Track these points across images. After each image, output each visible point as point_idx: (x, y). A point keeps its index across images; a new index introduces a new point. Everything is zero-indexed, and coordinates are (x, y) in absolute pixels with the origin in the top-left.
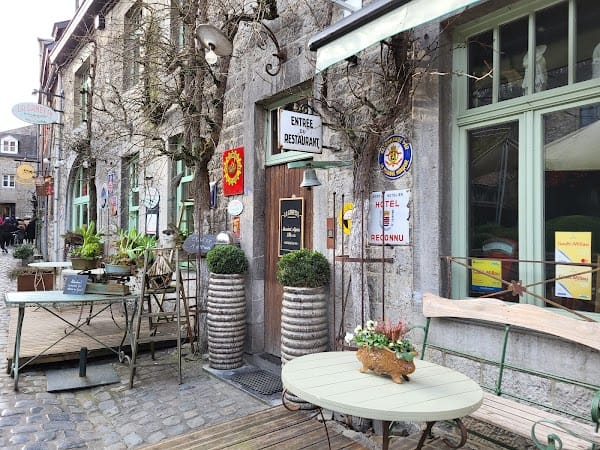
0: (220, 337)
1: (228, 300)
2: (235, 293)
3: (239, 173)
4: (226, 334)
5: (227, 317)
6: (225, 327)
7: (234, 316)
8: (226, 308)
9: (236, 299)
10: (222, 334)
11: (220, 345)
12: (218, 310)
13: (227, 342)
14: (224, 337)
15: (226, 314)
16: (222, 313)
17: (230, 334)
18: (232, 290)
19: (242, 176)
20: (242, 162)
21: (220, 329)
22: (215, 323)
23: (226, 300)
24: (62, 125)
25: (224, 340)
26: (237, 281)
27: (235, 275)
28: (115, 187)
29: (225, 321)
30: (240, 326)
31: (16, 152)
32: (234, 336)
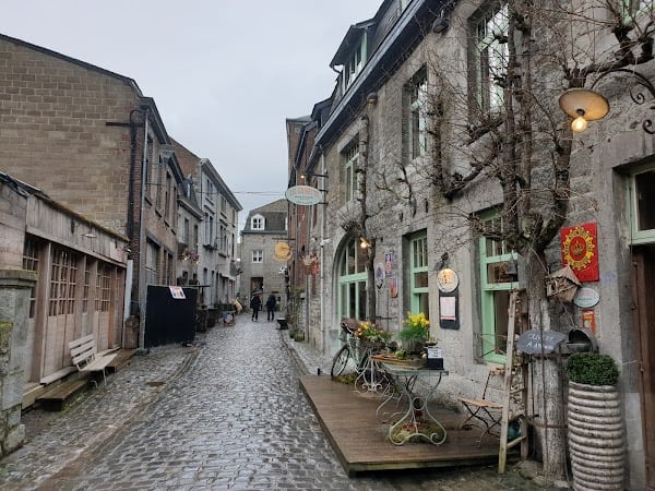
0: (592, 467)
1: (600, 420)
2: (609, 411)
3: (589, 254)
4: (601, 464)
5: (600, 442)
6: (598, 455)
7: (610, 441)
8: (598, 429)
9: (611, 420)
10: (596, 464)
11: (593, 478)
12: (587, 431)
13: (602, 475)
14: (597, 467)
15: (599, 437)
16: (593, 436)
17: (606, 464)
18: (604, 407)
19: (595, 258)
20: (595, 242)
21: (591, 457)
22: (584, 448)
23: (597, 419)
24: (326, 204)
25: (599, 471)
26: (610, 395)
27: (607, 387)
28: (394, 267)
29: (597, 446)
30: (617, 455)
31: (263, 228)
32: (611, 469)
